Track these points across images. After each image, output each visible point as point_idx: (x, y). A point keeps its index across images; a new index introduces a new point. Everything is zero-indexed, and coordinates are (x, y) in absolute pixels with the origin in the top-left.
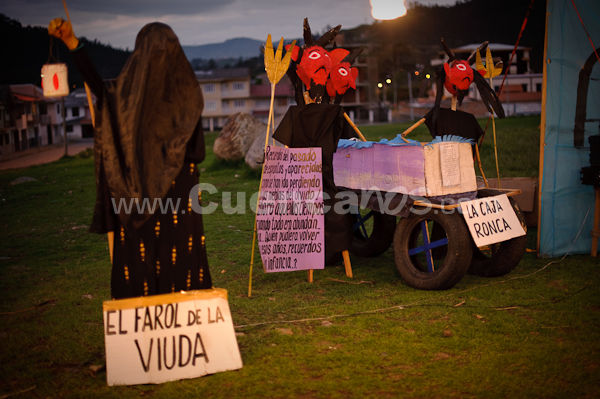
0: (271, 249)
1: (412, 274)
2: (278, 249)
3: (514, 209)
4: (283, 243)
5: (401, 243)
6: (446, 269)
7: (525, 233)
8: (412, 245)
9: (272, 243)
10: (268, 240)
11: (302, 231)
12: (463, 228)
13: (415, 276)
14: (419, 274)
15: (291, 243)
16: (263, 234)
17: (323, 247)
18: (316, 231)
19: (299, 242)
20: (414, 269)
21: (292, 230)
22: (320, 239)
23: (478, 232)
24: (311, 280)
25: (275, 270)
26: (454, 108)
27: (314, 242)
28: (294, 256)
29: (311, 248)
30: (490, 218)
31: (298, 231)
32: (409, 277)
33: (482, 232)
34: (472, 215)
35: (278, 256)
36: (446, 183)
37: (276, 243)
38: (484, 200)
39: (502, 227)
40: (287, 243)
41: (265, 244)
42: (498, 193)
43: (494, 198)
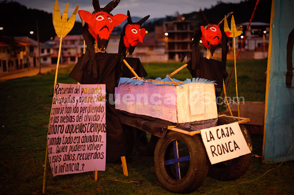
0: (62, 158)
1: (165, 179)
2: (68, 157)
3: (243, 133)
4: (72, 153)
5: (159, 156)
6: (188, 179)
7: (250, 152)
8: (167, 158)
9: (62, 154)
10: (58, 152)
11: (89, 143)
12: (202, 149)
13: (167, 181)
14: (170, 181)
15: (80, 152)
16: (54, 148)
17: (105, 155)
18: (100, 143)
19: (87, 151)
20: (166, 176)
21: (81, 144)
22: (103, 149)
23: (213, 152)
24: (96, 178)
25: (65, 173)
26: (208, 58)
27: (98, 151)
28: (81, 162)
29: (96, 156)
30: (225, 140)
31: (86, 144)
32: (163, 181)
33: (216, 152)
34: (209, 139)
35: (68, 162)
36: (193, 114)
37: (67, 153)
38: (220, 127)
39: (232, 147)
40: (77, 153)
41: (56, 154)
42: (233, 121)
43: (229, 126)
